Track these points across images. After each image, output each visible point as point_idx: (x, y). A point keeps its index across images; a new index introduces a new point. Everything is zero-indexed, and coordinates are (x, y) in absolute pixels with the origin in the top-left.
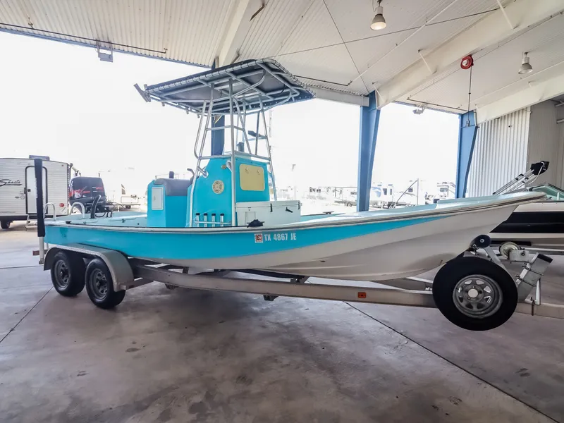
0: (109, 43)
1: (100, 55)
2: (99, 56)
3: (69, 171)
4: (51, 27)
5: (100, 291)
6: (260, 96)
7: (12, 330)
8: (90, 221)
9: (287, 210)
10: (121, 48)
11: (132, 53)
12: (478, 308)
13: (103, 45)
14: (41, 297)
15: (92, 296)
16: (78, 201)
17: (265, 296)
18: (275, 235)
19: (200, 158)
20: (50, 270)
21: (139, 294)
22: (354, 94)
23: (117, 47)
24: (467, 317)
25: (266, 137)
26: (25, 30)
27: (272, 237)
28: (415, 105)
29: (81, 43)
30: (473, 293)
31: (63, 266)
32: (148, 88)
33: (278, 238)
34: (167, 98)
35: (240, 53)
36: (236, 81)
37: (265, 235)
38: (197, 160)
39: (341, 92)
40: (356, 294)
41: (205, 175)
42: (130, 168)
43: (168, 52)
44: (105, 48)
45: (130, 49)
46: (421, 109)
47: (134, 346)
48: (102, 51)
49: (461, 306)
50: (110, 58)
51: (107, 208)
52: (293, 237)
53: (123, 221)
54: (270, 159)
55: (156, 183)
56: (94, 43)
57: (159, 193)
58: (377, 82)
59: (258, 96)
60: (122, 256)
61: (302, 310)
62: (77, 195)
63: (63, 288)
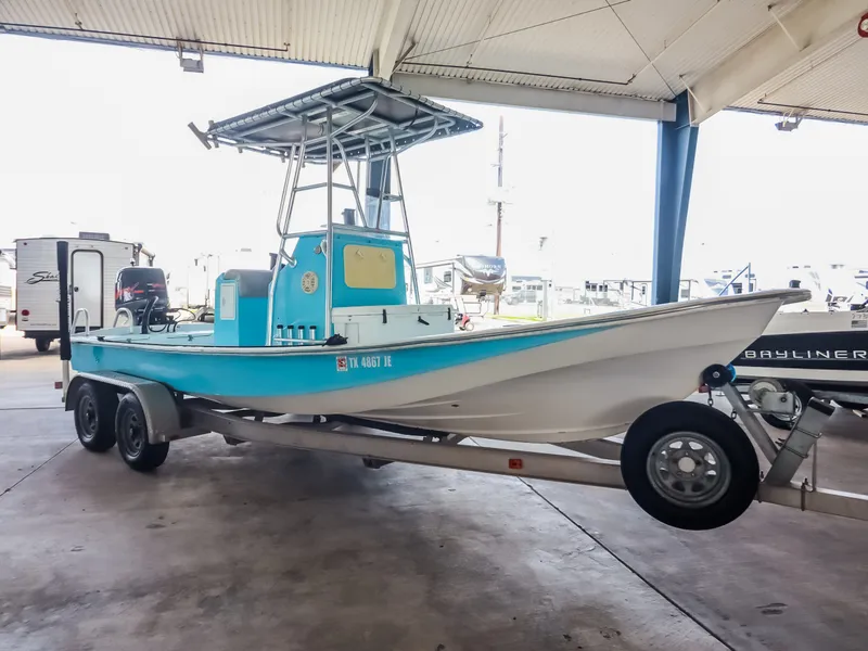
0: (196, 41)
1: (183, 61)
2: (181, 65)
3: (135, 255)
4: (109, 25)
5: (135, 443)
6: (391, 130)
7: (8, 490)
8: (139, 337)
9: (420, 320)
10: (216, 48)
11: (234, 55)
12: (694, 490)
13: (187, 45)
14: (58, 451)
15: (123, 452)
16: (126, 307)
17: (365, 460)
18: (364, 359)
19: (285, 236)
20: (73, 412)
21: (199, 453)
22: (645, 100)
23: (209, 47)
24: (674, 505)
25: (401, 198)
26: (71, 32)
27: (359, 362)
28: (780, 113)
29: (154, 46)
30: (687, 465)
31: (91, 405)
32: (213, 126)
33: (368, 363)
34: (246, 140)
35: (417, 39)
36: (338, 110)
37: (351, 359)
38: (280, 238)
39: (619, 96)
40: (504, 462)
41: (292, 264)
42: (243, 250)
43: (292, 49)
44: (191, 50)
45: (231, 49)
46: (793, 120)
47: (159, 522)
48: (186, 55)
49: (663, 484)
50: (198, 67)
51: (171, 318)
53: (191, 338)
54: (407, 234)
55: (226, 278)
56: (173, 43)
57: (231, 292)
58: (689, 74)
59: (386, 130)
60: (166, 390)
61: (444, 491)
62: (128, 296)
63: (88, 439)
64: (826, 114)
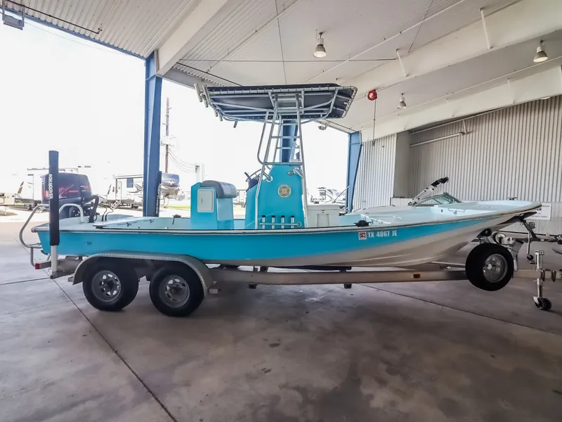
0: (21, 5)
13: (11, 6)
18: (378, 233)
19: (265, 163)
23: (30, 12)
27: (375, 234)
33: (380, 234)
37: (369, 233)
38: (260, 165)
40: (411, 276)
41: (269, 180)
43: (102, 33)
44: (12, 11)
46: (325, 126)
48: (7, 13)
50: (20, 25)
52: (395, 234)
55: (204, 185)
64: (336, 126)
